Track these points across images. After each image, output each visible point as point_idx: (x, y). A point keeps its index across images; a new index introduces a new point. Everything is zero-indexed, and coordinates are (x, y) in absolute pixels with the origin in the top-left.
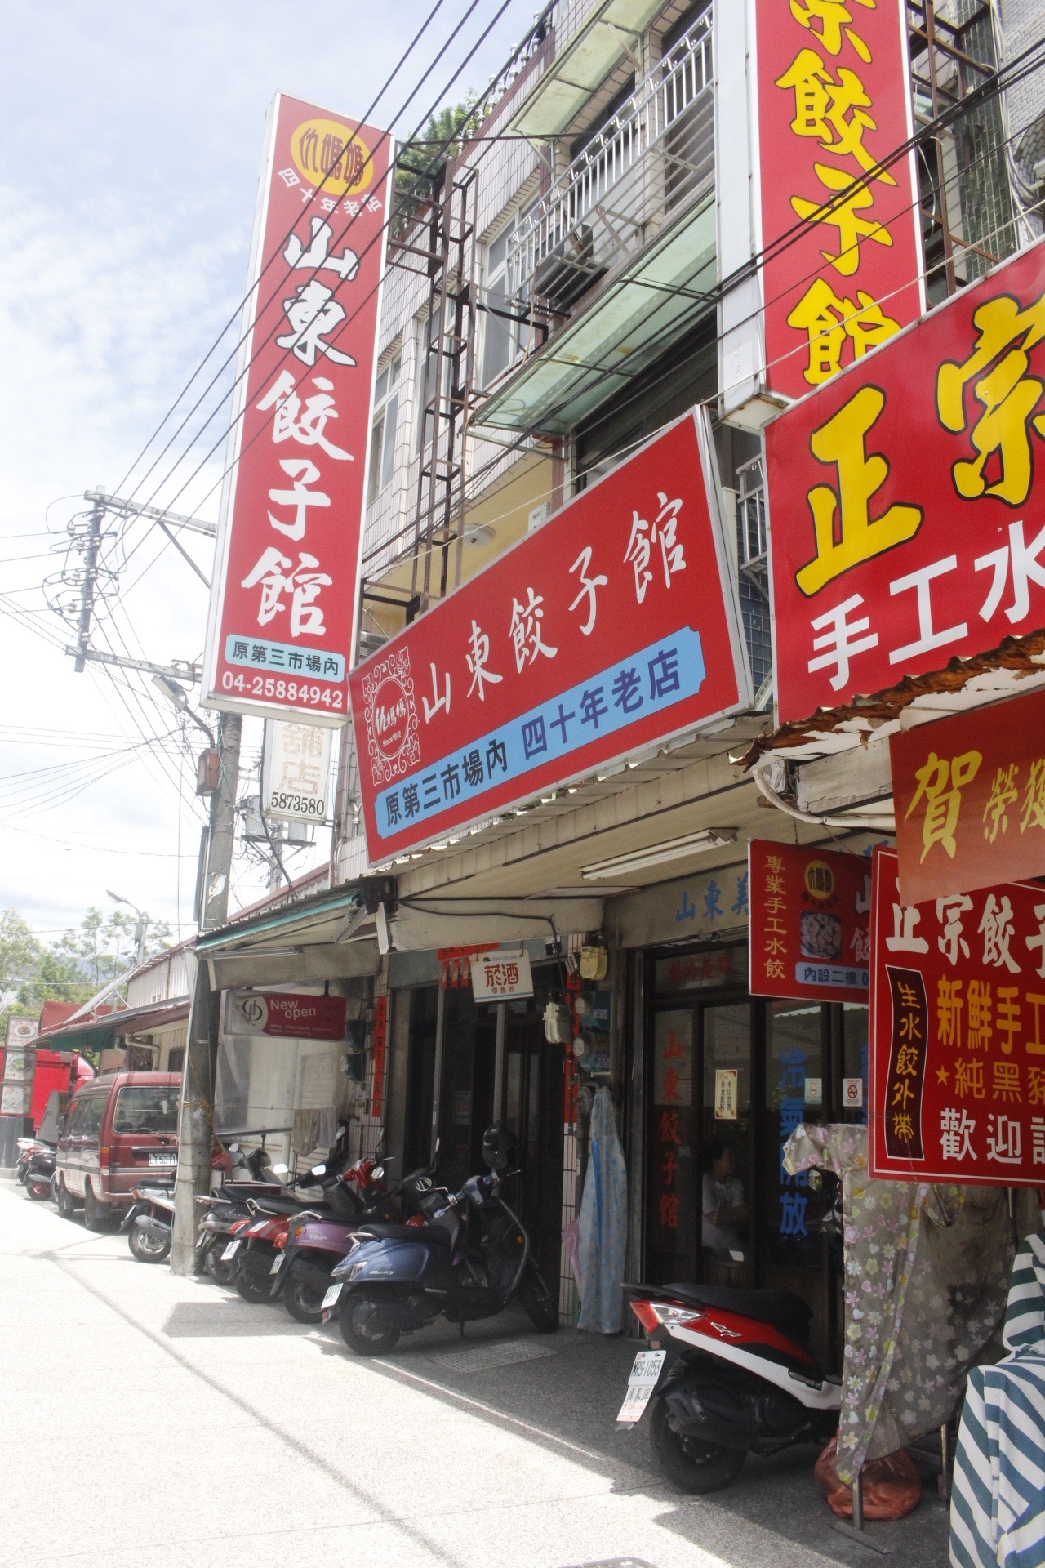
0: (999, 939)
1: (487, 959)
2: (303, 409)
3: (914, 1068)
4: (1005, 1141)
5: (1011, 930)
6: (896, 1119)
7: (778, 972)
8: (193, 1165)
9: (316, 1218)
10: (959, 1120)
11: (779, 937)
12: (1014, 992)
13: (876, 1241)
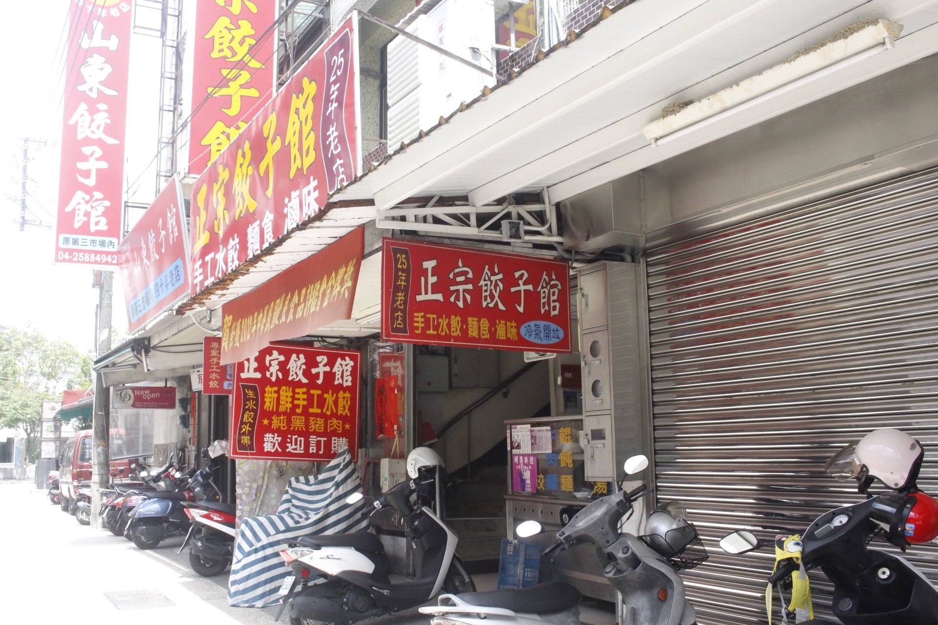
0: (298, 370)
1: (199, 371)
2: (92, 120)
3: (252, 419)
4: (296, 444)
5: (304, 367)
6: (243, 437)
7: (215, 385)
8: (99, 475)
9: (136, 493)
10: (274, 438)
11: (216, 372)
12: (305, 390)
13: (249, 482)
